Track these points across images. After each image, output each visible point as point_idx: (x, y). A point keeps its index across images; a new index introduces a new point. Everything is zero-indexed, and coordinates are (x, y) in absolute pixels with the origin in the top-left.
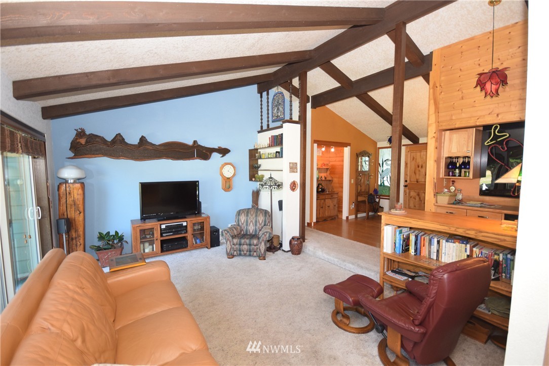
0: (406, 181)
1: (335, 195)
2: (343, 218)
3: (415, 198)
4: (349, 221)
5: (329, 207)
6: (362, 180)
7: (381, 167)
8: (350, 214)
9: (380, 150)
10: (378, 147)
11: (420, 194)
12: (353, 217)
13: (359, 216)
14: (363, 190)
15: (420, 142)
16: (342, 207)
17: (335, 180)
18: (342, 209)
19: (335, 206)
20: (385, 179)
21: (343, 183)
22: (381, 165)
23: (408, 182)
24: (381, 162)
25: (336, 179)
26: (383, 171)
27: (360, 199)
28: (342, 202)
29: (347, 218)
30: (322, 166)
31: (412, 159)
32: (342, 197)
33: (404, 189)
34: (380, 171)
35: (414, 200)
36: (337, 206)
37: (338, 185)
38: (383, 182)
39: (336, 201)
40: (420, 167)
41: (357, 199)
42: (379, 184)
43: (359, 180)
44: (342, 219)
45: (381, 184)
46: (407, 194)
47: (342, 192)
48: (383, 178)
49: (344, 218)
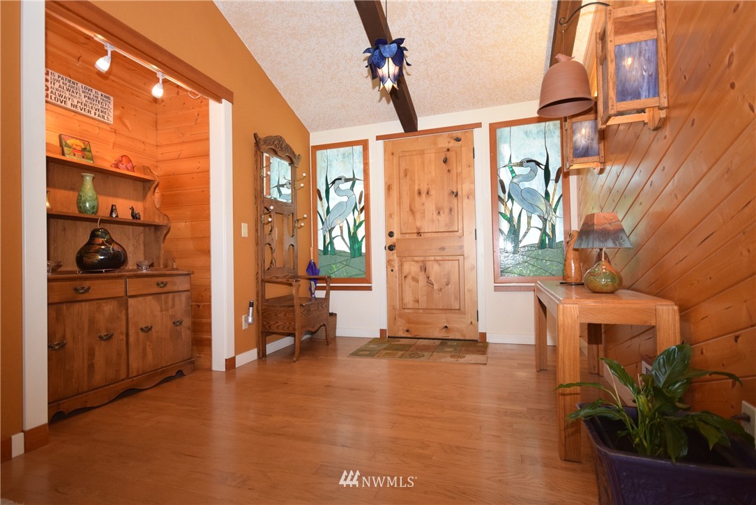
0: (391, 234)
1: (178, 280)
2: (215, 368)
3: (415, 280)
4: (239, 374)
5: (147, 330)
6: (276, 230)
7: (324, 199)
8: (239, 348)
9: (319, 153)
10: (312, 143)
11: (429, 265)
12: (251, 355)
13: (271, 348)
14: (279, 264)
15: (419, 128)
16: (210, 324)
17: (180, 227)
18: (210, 331)
19: (177, 323)
20: (336, 232)
21: (209, 238)
22: (323, 195)
23: (395, 236)
24: (322, 187)
25: (182, 224)
26: (328, 211)
27: (273, 291)
28: (209, 307)
29: (230, 363)
30: (117, 166)
31: (402, 174)
32: (208, 288)
33: (387, 255)
34: (321, 210)
35: (413, 283)
36: (187, 322)
37: (191, 245)
38: (331, 243)
39: (181, 303)
40: (424, 195)
41: (261, 293)
42: (321, 247)
43: (268, 228)
44: (210, 369)
45: (325, 247)
46: (396, 269)
47: (207, 269)
48: (330, 231)
49: (218, 365)
